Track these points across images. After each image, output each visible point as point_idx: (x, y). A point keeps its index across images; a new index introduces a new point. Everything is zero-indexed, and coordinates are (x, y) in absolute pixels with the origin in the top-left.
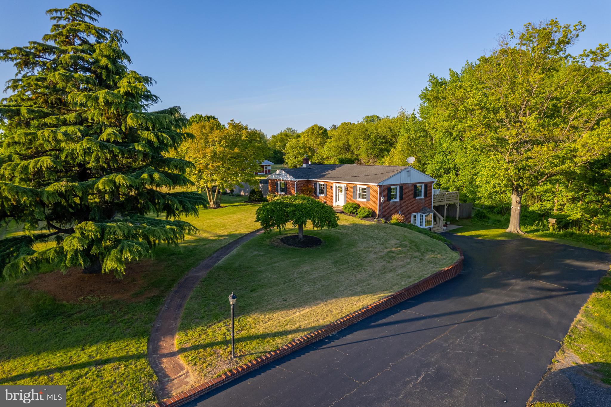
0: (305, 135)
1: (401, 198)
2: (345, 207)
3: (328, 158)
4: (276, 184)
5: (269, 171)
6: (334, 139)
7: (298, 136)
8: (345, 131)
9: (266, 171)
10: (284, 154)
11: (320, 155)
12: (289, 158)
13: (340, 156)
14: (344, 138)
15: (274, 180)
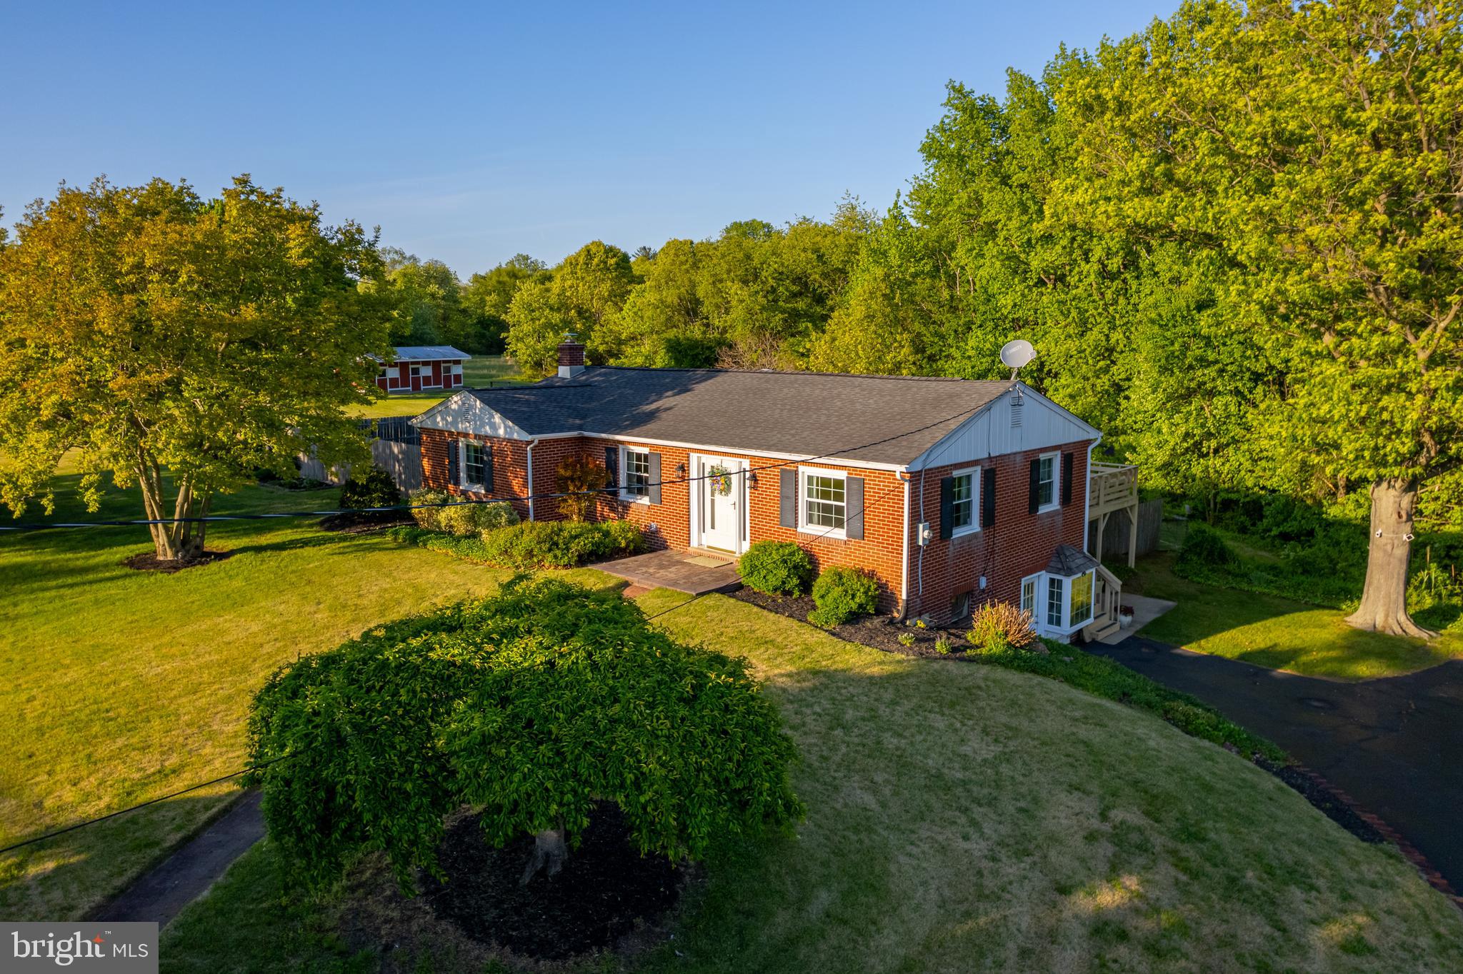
0: (568, 270)
1: (988, 518)
2: (752, 563)
3: (634, 338)
4: (452, 450)
5: (458, 378)
6: (653, 284)
7: (548, 278)
8: (683, 258)
9: (448, 379)
10: (504, 327)
11: (611, 331)
12: (519, 339)
13: (671, 334)
14: (682, 279)
15: (441, 432)
